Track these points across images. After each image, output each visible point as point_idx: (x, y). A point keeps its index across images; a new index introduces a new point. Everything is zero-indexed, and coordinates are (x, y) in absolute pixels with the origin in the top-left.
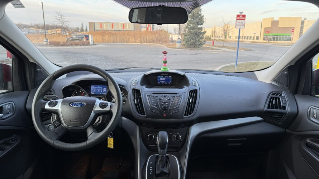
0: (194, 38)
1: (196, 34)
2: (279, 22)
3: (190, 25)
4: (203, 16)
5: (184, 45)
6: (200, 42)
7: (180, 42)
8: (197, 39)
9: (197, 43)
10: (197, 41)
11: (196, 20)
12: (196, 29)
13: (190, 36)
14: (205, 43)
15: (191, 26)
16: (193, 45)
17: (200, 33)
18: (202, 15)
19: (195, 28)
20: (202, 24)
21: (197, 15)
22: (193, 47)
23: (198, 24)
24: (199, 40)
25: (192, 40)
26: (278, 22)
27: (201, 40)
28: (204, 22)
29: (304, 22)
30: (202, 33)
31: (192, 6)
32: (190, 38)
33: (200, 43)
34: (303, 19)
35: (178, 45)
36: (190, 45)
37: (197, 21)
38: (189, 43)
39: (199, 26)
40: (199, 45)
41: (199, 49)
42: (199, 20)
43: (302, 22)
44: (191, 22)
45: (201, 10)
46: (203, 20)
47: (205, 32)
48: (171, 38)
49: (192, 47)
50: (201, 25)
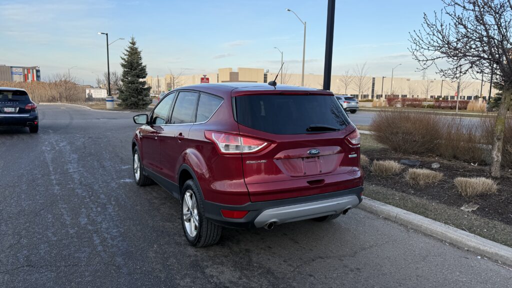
0: (135, 95)
1: (137, 90)
2: (239, 74)
3: (127, 78)
4: (145, 66)
5: (119, 105)
6: (145, 101)
7: (112, 101)
8: (140, 97)
9: (141, 103)
10: (139, 100)
11: (135, 72)
12: (137, 83)
13: (130, 93)
14: (151, 103)
15: (129, 79)
16: (134, 105)
17: (143, 89)
18: (143, 65)
19: (135, 82)
20: (145, 77)
21: (136, 64)
22: (135, 109)
23: (139, 77)
24: (143, 99)
25: (132, 98)
26: (237, 73)
27: (145, 98)
28: (147, 74)
29: (266, 75)
30: (145, 89)
31: (127, 51)
32: (129, 95)
33: (144, 103)
34: (265, 72)
35: (109, 105)
36: (131, 104)
37: (137, 73)
38: (129, 102)
39: (141, 80)
40: (144, 105)
41: (144, 110)
42: (140, 72)
43: (265, 75)
44: (128, 74)
45: (140, 57)
46: (145, 71)
47: (149, 89)
48: (88, 94)
49: (134, 107)
50: (143, 78)
